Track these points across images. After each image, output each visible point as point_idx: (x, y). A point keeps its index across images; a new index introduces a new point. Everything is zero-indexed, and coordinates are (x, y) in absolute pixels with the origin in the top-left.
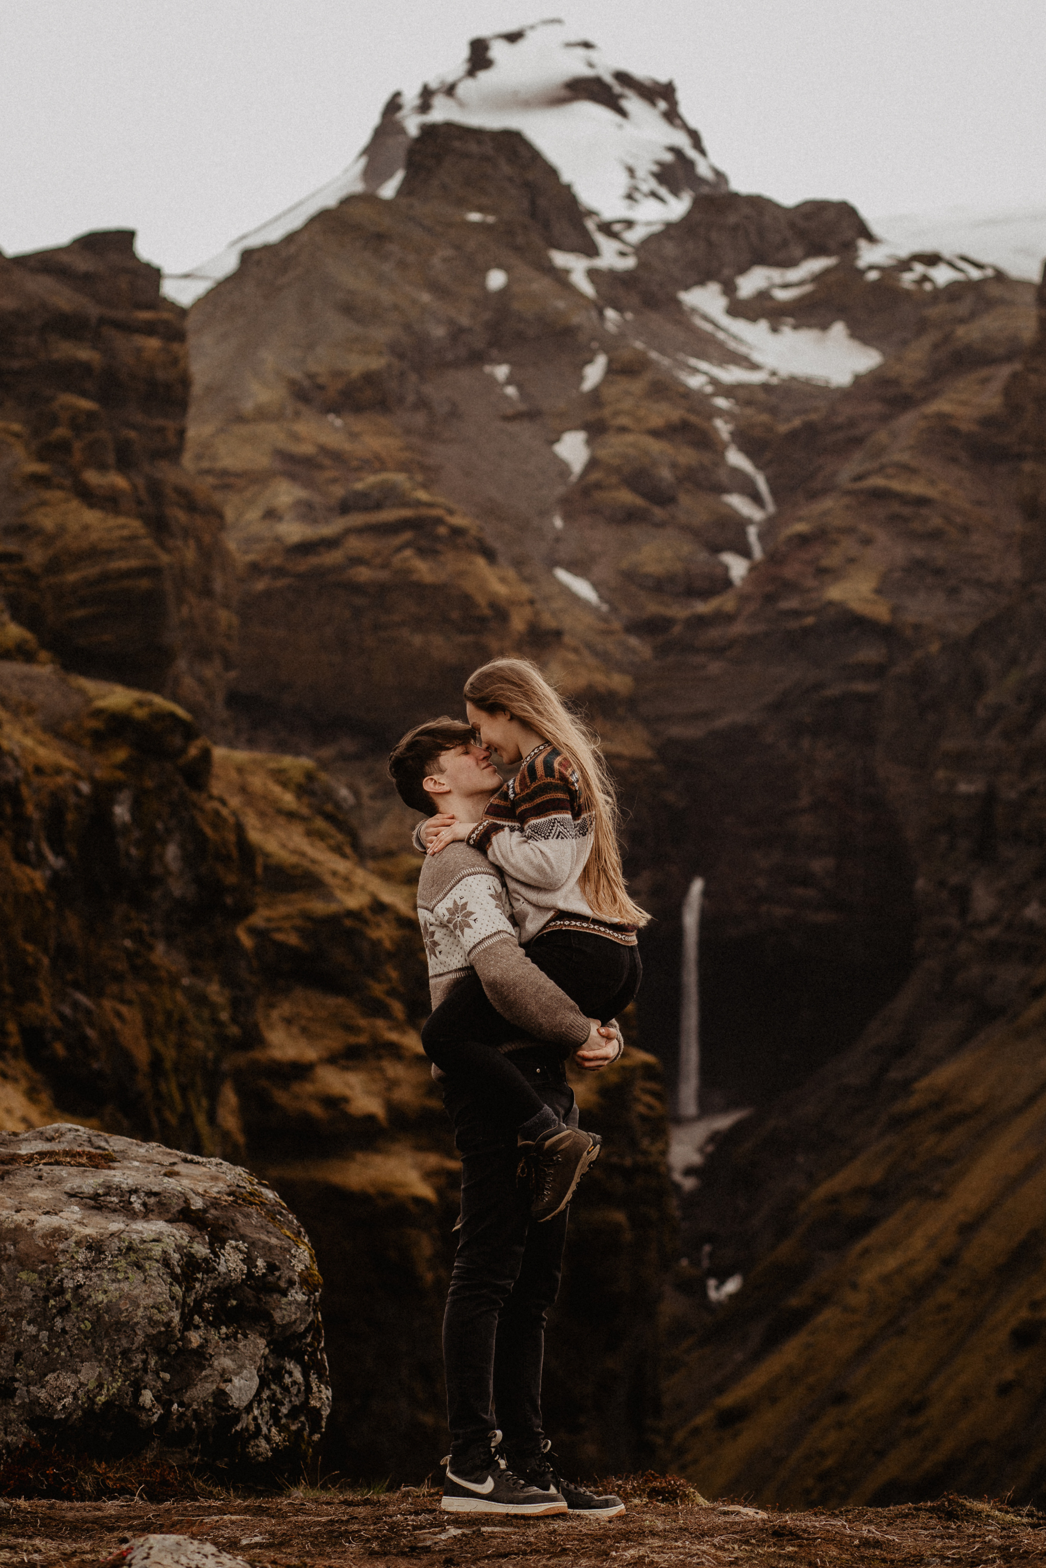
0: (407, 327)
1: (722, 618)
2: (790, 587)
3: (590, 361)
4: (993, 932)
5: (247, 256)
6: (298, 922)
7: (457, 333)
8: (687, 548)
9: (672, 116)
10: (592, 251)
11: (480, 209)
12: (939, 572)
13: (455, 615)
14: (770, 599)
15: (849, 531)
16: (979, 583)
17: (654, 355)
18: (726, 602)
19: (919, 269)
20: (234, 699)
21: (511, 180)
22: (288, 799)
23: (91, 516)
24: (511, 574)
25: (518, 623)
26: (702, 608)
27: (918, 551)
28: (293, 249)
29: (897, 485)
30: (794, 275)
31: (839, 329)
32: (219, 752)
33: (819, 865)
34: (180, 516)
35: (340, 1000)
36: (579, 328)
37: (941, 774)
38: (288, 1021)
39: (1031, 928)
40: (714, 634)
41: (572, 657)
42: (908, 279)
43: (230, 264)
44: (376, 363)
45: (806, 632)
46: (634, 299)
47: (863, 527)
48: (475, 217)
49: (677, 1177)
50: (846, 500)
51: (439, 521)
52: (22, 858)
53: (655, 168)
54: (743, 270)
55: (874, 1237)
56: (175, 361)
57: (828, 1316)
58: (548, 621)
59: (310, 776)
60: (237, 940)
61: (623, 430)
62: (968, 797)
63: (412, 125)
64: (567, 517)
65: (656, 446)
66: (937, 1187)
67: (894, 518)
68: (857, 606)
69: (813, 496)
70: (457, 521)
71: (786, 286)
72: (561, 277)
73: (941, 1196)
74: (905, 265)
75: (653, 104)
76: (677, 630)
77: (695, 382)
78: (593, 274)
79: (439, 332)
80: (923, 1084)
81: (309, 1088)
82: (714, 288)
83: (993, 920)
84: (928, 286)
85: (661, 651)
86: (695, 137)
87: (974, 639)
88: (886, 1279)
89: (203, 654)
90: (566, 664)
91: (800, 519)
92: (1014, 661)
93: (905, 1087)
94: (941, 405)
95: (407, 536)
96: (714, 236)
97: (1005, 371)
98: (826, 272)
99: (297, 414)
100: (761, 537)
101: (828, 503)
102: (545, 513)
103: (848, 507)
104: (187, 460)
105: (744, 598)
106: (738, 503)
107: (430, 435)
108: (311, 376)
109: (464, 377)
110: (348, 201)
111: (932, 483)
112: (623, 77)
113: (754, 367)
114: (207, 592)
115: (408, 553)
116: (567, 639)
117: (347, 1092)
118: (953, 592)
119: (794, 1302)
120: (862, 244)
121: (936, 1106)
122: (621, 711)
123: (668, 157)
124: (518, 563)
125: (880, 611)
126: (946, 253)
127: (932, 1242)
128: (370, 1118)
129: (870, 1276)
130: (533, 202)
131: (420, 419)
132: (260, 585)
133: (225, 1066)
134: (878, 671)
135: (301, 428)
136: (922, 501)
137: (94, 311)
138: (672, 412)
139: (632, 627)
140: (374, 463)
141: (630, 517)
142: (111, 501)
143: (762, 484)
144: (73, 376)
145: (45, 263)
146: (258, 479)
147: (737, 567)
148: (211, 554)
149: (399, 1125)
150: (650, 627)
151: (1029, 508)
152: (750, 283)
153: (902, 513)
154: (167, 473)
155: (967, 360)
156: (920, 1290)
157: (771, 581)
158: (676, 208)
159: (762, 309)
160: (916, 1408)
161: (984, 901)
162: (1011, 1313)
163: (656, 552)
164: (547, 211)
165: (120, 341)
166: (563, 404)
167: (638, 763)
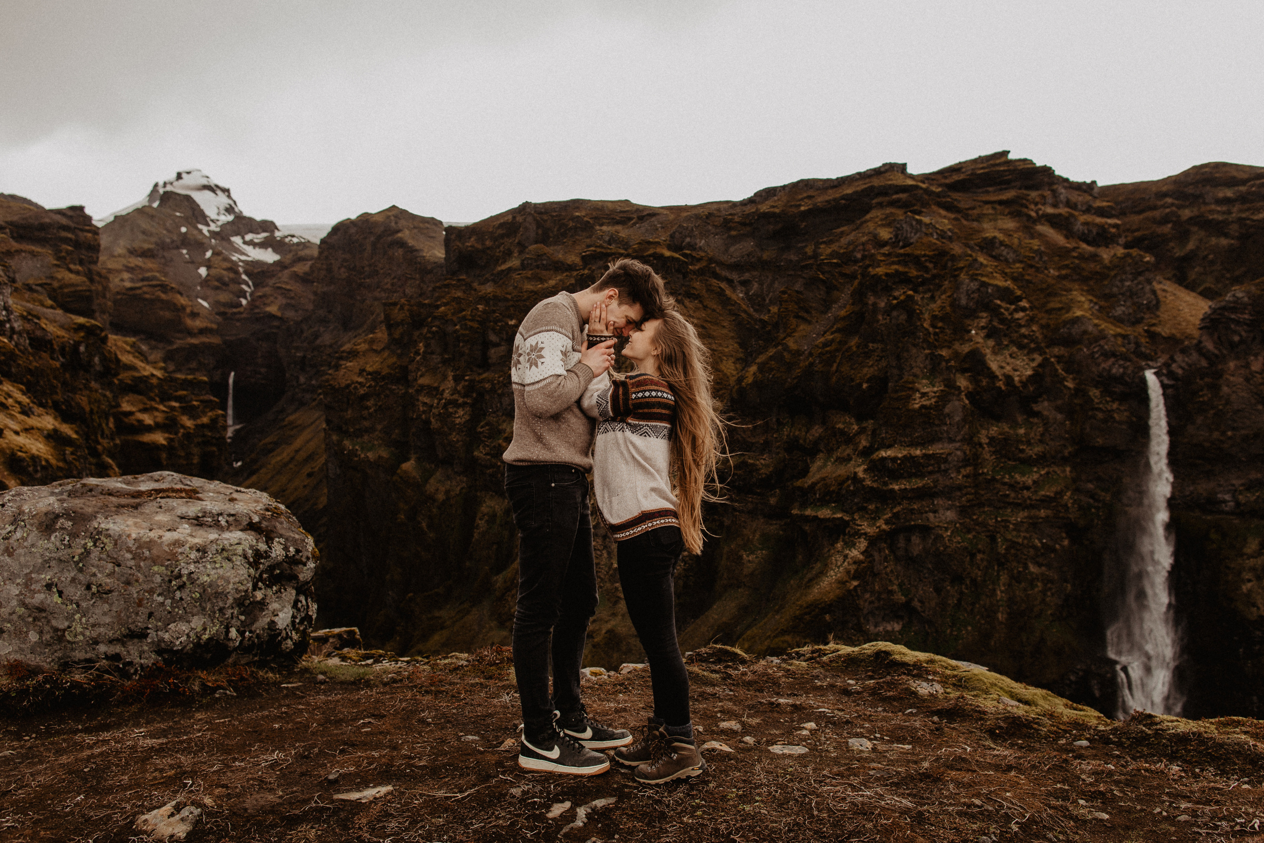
0: (160, 238)
1: (240, 313)
2: (257, 307)
3: (207, 251)
4: (304, 387)
5: (116, 217)
6: (131, 378)
7: (173, 241)
8: (231, 296)
9: (228, 196)
10: (208, 225)
11: (179, 212)
12: (293, 306)
13: (172, 308)
14: (252, 309)
15: (272, 295)
16: (302, 309)
17: (224, 251)
19: (290, 238)
20: (111, 324)
21: (187, 206)
22: (128, 348)
23: (72, 276)
24: (186, 299)
25: (188, 310)
26: (235, 310)
27: (288, 301)
28: (129, 216)
29: (283, 286)
30: (258, 237)
31: (270, 250)
32: (110, 336)
33: (263, 370)
34: (97, 278)
36: (205, 243)
37: (293, 351)
38: (128, 402)
39: (314, 386)
40: (238, 316)
42: (287, 240)
43: (112, 219)
44: (151, 246)
45: (261, 317)
46: (219, 238)
47: (275, 295)
48: (178, 214)
49: (227, 439)
50: (271, 289)
51: (168, 285)
52: (53, 359)
53: (225, 208)
54: (247, 233)
55: (275, 453)
56: (96, 240)
57: (263, 471)
58: (195, 311)
59: (134, 343)
60: (114, 382)
61: (216, 268)
62: (299, 357)
63: (161, 191)
64: (202, 287)
65: (225, 273)
66: (290, 442)
67: (282, 293)
68: (273, 313)
69: (263, 287)
70: (173, 286)
71: (257, 239)
72: (200, 231)
73: (291, 444)
74: (286, 237)
75: (224, 193)
76: (228, 315)
77: (234, 258)
78: (209, 231)
79: (168, 241)
80: (287, 419)
81: (133, 418)
82: (239, 238)
83: (304, 384)
84: (292, 242)
85: (224, 319)
86: (235, 202)
87: (302, 321)
88: (277, 462)
89: (103, 312)
91: (259, 292)
92: (311, 327)
93: (283, 420)
94: (295, 269)
95: (159, 288)
96: (239, 225)
97: (310, 263)
98: (267, 236)
99: (129, 257)
100: (251, 295)
101: (267, 289)
102: (196, 286)
104: (99, 264)
105: (245, 309)
107: (165, 265)
108: (133, 248)
109: (175, 252)
110: (144, 206)
111: (292, 286)
112: (217, 186)
113: (249, 256)
114: (104, 297)
115: (159, 292)
116: (200, 315)
117: (144, 419)
118: (296, 311)
119: (255, 467)
120: (276, 231)
121: (290, 424)
123: (228, 206)
124: (188, 296)
125: (279, 314)
126: (296, 234)
127: (288, 454)
128: (150, 425)
129: (273, 461)
130: (193, 212)
131: (163, 261)
132: (119, 297)
133: (110, 412)
134: (278, 327)
135: (130, 260)
136: (289, 290)
137: (73, 225)
138: (228, 265)
139: (217, 314)
140: (151, 270)
141: (217, 288)
142: (77, 273)
143: (250, 283)
144: (66, 241)
145: (59, 212)
146: (119, 271)
147: (244, 302)
148: (106, 288)
149: (158, 427)
150: (222, 314)
151: (315, 293)
152: (249, 237)
153: (285, 292)
154: (93, 267)
155: (301, 259)
156: (286, 465)
157: (252, 304)
158: (230, 218)
159: (251, 243)
160: (284, 491)
161: (302, 380)
162: (307, 470)
163: (224, 297)
164: (197, 215)
165: (80, 234)
166: (200, 260)
167: (218, 345)
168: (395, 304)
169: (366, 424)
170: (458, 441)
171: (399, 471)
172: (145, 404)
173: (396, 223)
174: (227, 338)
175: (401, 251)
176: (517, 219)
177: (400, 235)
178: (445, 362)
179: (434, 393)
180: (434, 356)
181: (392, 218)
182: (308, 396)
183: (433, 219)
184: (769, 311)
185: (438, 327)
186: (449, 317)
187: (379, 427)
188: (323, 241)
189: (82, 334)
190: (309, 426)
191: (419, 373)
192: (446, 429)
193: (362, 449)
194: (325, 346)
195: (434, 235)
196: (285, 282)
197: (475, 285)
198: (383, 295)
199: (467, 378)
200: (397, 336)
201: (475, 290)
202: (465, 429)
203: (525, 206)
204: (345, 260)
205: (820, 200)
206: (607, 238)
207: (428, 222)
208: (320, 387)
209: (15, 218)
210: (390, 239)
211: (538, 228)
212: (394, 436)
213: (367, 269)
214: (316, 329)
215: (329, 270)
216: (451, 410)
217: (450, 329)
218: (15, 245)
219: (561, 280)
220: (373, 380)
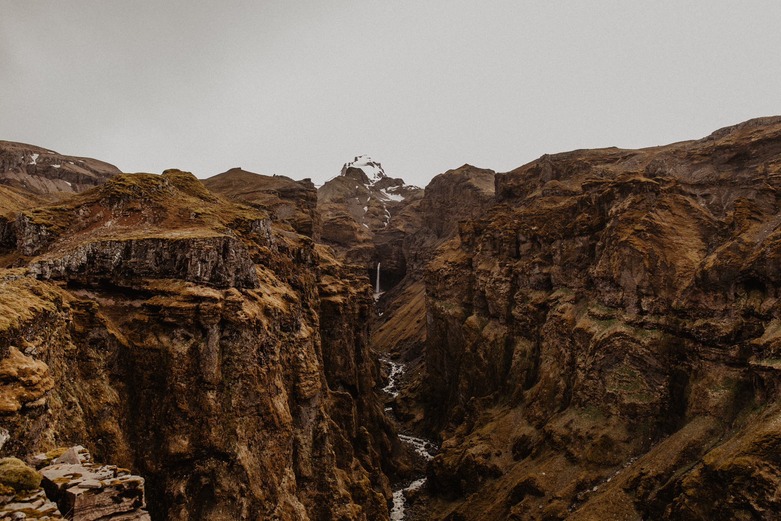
0: (346, 193)
1: (383, 230)
2: (392, 227)
3: (368, 198)
4: (416, 271)
5: (326, 183)
7: (352, 194)
8: (379, 221)
10: (369, 184)
11: (355, 178)
12: (411, 226)
13: (350, 229)
14: (390, 228)
15: (400, 220)
16: (416, 227)
17: (376, 197)
18: (384, 228)
19: (410, 187)
20: (322, 238)
21: (359, 175)
23: (304, 214)
24: (357, 224)
25: (358, 230)
26: (381, 229)
27: (408, 223)
28: (332, 182)
29: (406, 214)
31: (400, 195)
32: (315, 244)
33: (395, 262)
34: (315, 215)
36: (367, 193)
37: (410, 251)
38: (325, 279)
39: (421, 270)
40: (382, 232)
42: (408, 189)
43: (324, 184)
44: (342, 197)
45: (394, 232)
46: (374, 190)
47: (402, 220)
51: (348, 217)
53: (377, 174)
54: (388, 187)
55: (400, 309)
56: (316, 196)
57: (394, 318)
58: (362, 230)
59: (329, 248)
60: (318, 269)
61: (372, 206)
62: (413, 254)
63: (347, 167)
64: (365, 217)
65: (376, 209)
66: (408, 303)
67: (405, 219)
68: (401, 230)
69: (396, 215)
70: (351, 217)
71: (393, 189)
72: (365, 187)
74: (408, 187)
75: (378, 166)
76: (378, 232)
77: (381, 201)
78: (369, 187)
79: (349, 193)
80: (407, 289)
82: (384, 189)
84: (411, 190)
85: (376, 234)
86: (383, 170)
87: (415, 234)
88: (401, 314)
89: (318, 232)
91: (394, 218)
92: (420, 237)
93: (404, 290)
94: (412, 205)
95: (344, 219)
96: (385, 183)
97: (420, 201)
98: (398, 188)
99: (331, 203)
100: (389, 220)
102: (362, 216)
103: (400, 217)
104: (317, 209)
105: (386, 228)
106: (386, 216)
107: (348, 206)
108: (333, 198)
109: (352, 199)
110: (339, 176)
111: (410, 214)
112: (374, 162)
113: (389, 199)
114: (319, 225)
115: (344, 221)
117: (332, 288)
118: (412, 228)
119: (389, 316)
120: (403, 184)
121: (408, 292)
123: (379, 173)
124: (359, 223)
125: (404, 230)
126: (413, 186)
127: (407, 310)
128: (335, 292)
129: (399, 313)
131: (347, 204)
132: (325, 224)
133: (315, 285)
134: (403, 238)
135: (332, 205)
136: (409, 217)
137: (305, 189)
138: (378, 204)
139: (372, 231)
140: (341, 209)
141: (373, 217)
142: (306, 213)
143: (389, 214)
144: (302, 197)
145: (299, 182)
146: (326, 211)
147: (386, 224)
148: (319, 220)
149: (339, 293)
150: (374, 231)
151: (423, 218)
152: (389, 189)
153: (407, 218)
154: (314, 209)
155: (415, 199)
156: (406, 315)
157: (390, 226)
158: (380, 179)
159: (390, 192)
160: (404, 330)
161: (415, 267)
162: (417, 319)
163: (376, 222)
164: (363, 178)
165: (309, 193)
166: (364, 203)
167: (372, 248)
168: (465, 222)
169: (448, 292)
170: (502, 304)
171: (466, 321)
172: (333, 280)
173: (467, 174)
174: (378, 244)
175: (470, 191)
176: (540, 165)
177: (469, 181)
178: (494, 255)
179: (488, 274)
180: (488, 252)
181: (465, 172)
182: (418, 276)
183: (489, 170)
184: (726, 215)
185: (491, 235)
186: (497, 228)
187: (455, 295)
188: (427, 188)
189: (302, 244)
190: (417, 294)
191: (479, 262)
192: (495, 297)
193: (446, 307)
194: (428, 247)
195: (489, 180)
197: (513, 208)
198: (460, 216)
199: (507, 265)
200: (466, 240)
201: (513, 211)
202: (506, 297)
203: (545, 158)
204: (439, 198)
205: (768, 132)
206: (600, 173)
207: (486, 172)
208: (424, 271)
209: (281, 187)
210: (464, 184)
211: (553, 170)
212: (464, 300)
213: (450, 202)
214: (423, 238)
215: (430, 204)
216: (497, 285)
217: (497, 235)
218: (279, 200)
219: (568, 202)
220: (452, 266)
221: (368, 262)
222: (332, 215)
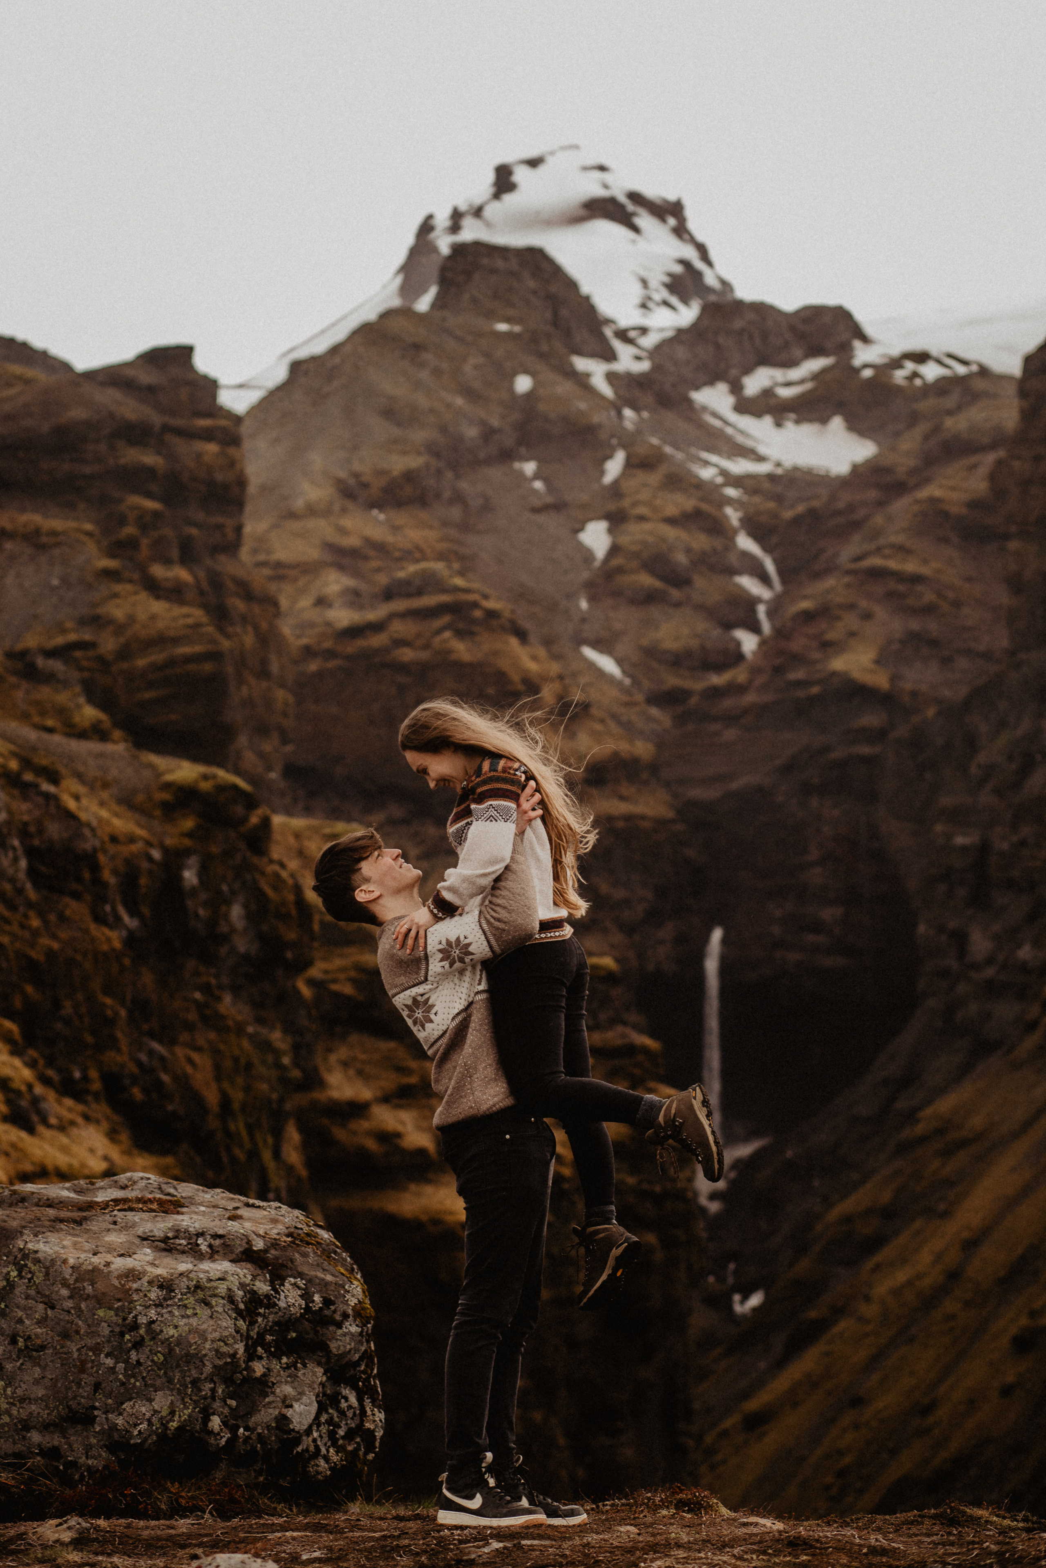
0: (443, 429)
2: (797, 659)
3: (610, 457)
4: (990, 972)
5: (296, 367)
6: (352, 974)
7: (488, 433)
8: (702, 625)
9: (681, 231)
10: (610, 356)
11: (508, 320)
12: (934, 643)
13: (491, 691)
14: (778, 670)
15: (851, 607)
16: (969, 653)
17: (668, 450)
18: (739, 675)
19: (910, 366)
20: (291, 771)
21: (534, 292)
23: (158, 607)
24: (542, 652)
25: (549, 695)
26: (717, 680)
27: (915, 625)
28: (337, 360)
29: (893, 564)
30: (795, 374)
31: (837, 423)
32: (277, 820)
33: (829, 914)
34: (238, 605)
35: (392, 1044)
36: (600, 426)
37: (939, 828)
38: (345, 1064)
39: (1024, 968)
40: (728, 703)
41: (598, 727)
42: (899, 376)
43: (280, 374)
44: (414, 462)
45: (812, 699)
46: (649, 399)
47: (864, 603)
48: (502, 327)
49: (703, 1201)
50: (847, 579)
51: (475, 605)
53: (667, 279)
54: (748, 370)
55: (886, 1253)
56: (232, 464)
57: (844, 1325)
58: (577, 695)
60: (297, 992)
61: (642, 518)
62: (964, 849)
63: (444, 244)
64: (593, 599)
65: (672, 533)
66: (942, 1207)
67: (891, 595)
68: (858, 675)
69: (817, 576)
70: (491, 604)
71: (788, 384)
72: (582, 381)
73: (945, 1215)
74: (896, 363)
75: (663, 220)
76: (693, 701)
77: (706, 474)
78: (611, 377)
79: (472, 432)
80: (928, 1111)
81: (365, 1125)
82: (722, 388)
83: (990, 961)
84: (918, 382)
85: (680, 720)
86: (702, 250)
87: (967, 704)
88: (897, 1292)
89: (262, 730)
90: (594, 734)
91: (805, 597)
92: (1003, 724)
93: (911, 1116)
94: (932, 491)
95: (446, 619)
96: (721, 340)
98: (824, 371)
99: (344, 510)
100: (770, 614)
101: (830, 582)
102: (571, 596)
103: (848, 586)
104: (245, 554)
105: (755, 671)
106: (749, 584)
107: (465, 527)
108: (356, 475)
109: (495, 473)
110: (386, 315)
111: (925, 561)
112: (634, 196)
113: (761, 459)
114: (264, 673)
115: (447, 634)
116: (594, 711)
117: (400, 1128)
118: (946, 662)
119: (813, 1314)
120: (857, 344)
121: (940, 1132)
122: (645, 776)
123: (678, 269)
124: (548, 642)
125: (881, 680)
126: (934, 352)
127: (938, 1258)
128: (421, 1152)
129: (882, 1289)
130: (556, 314)
131: (455, 513)
132: (313, 667)
133: (288, 1106)
134: (880, 735)
135: (347, 522)
136: (916, 579)
137: (157, 419)
138: (686, 503)
139: (655, 700)
140: (415, 553)
141: (650, 598)
142: (176, 594)
143: (770, 566)
144: (138, 478)
145: (113, 376)
146: (309, 569)
147: (749, 642)
148: (267, 639)
150: (670, 698)
151: (1015, 584)
152: (755, 382)
153: (898, 590)
154: (226, 566)
155: (955, 449)
156: (929, 1301)
158: (687, 316)
159: (767, 405)
160: (926, 1410)
161: (981, 944)
162: (1010, 1321)
163: (674, 630)
165: (181, 446)
166: (585, 497)
167: (661, 823)
172: (401, 1070)
174: (696, 793)
182: (1006, 1011)
188: (1036, 366)
190: (1016, 1135)
196: (902, 550)
221: (629, 929)
222: (354, 598)
